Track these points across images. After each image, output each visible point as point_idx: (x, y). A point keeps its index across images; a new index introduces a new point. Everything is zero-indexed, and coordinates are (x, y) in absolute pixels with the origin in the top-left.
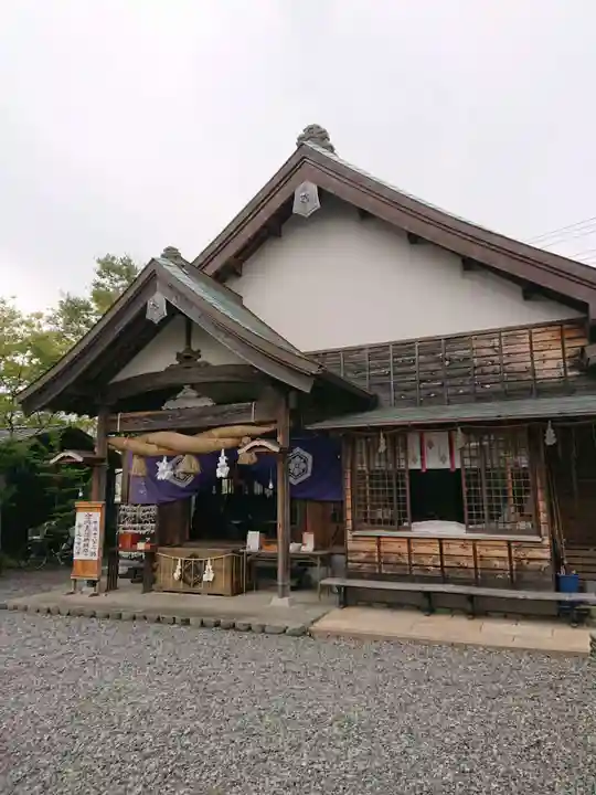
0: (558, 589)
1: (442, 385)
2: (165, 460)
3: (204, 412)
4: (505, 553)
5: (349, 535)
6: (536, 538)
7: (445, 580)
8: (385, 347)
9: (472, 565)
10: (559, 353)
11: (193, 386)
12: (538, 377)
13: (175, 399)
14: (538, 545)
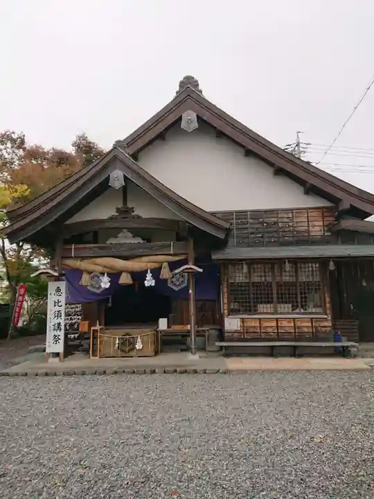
0: (335, 342)
2: (106, 275)
4: (309, 325)
5: (226, 318)
6: (326, 317)
7: (279, 339)
8: (231, 213)
11: (130, 230)
12: (311, 234)
13: (116, 237)
14: (325, 320)
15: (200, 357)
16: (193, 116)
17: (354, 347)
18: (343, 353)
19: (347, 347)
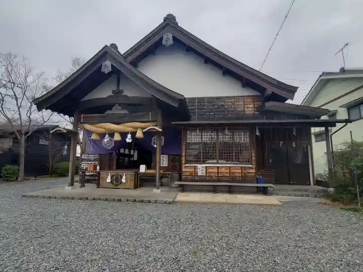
0: (257, 183)
1: (214, 114)
3: (125, 115)
4: (240, 171)
5: (183, 166)
6: (251, 166)
7: (219, 181)
8: (194, 99)
9: (228, 175)
10: (252, 106)
11: (119, 105)
12: (246, 113)
13: (111, 109)
14: (251, 168)
15: (161, 191)
16: (170, 36)
17: (270, 187)
18: (264, 191)
19: (267, 187)
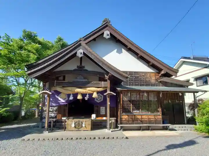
1: (133, 82)
4: (153, 117)
5: (121, 115)
7: (142, 123)
9: (147, 120)
10: (155, 78)
12: (151, 82)
13: (77, 78)
14: (159, 115)
